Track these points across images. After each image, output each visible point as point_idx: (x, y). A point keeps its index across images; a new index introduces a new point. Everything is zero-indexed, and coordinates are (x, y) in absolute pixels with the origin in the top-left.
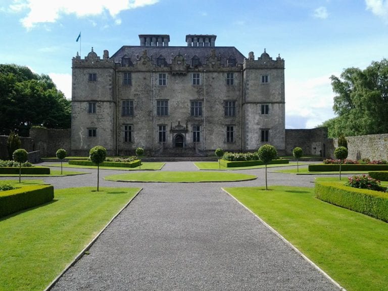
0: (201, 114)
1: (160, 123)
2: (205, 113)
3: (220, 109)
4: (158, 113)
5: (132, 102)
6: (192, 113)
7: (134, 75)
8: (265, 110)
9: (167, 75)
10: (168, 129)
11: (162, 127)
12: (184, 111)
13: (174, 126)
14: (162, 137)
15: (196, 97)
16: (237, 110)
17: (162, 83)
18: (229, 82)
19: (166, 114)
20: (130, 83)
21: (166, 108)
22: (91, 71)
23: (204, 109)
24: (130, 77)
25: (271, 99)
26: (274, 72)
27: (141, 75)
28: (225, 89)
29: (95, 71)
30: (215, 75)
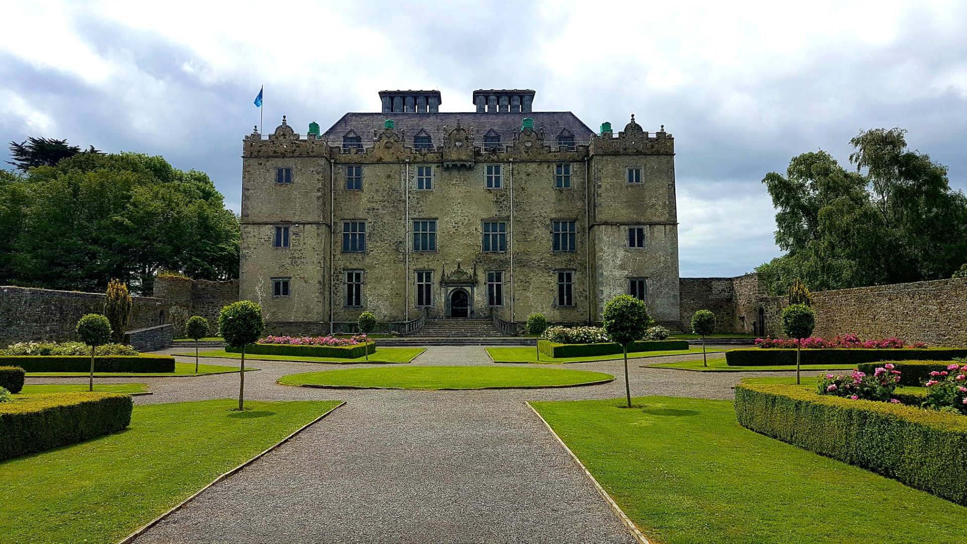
0: (503, 248)
1: (420, 266)
2: (512, 245)
3: (543, 238)
4: (416, 247)
5: (362, 225)
6: (486, 247)
7: (366, 171)
8: (636, 238)
9: (433, 168)
10: (436, 278)
11: (424, 275)
12: (471, 240)
13: (448, 272)
14: (424, 296)
15: (494, 212)
16: (578, 240)
17: (424, 184)
18: (562, 183)
19: (433, 248)
20: (359, 187)
21: (433, 236)
22: (280, 163)
23: (510, 239)
24: (359, 173)
25: (649, 216)
26: (653, 162)
27: (380, 170)
28: (552, 196)
29: (289, 163)
30: (532, 167)
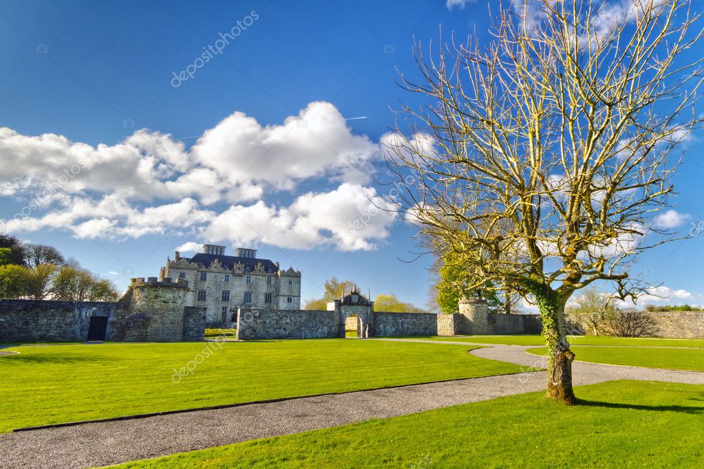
0: (250, 301)
1: (224, 305)
2: (253, 301)
3: (262, 298)
4: (223, 300)
5: (205, 292)
6: (245, 300)
7: (208, 274)
8: (289, 300)
9: (230, 275)
10: (228, 310)
11: (225, 309)
12: (240, 298)
13: (232, 308)
14: (224, 314)
15: (248, 290)
16: (272, 299)
17: (227, 280)
18: (269, 282)
19: (228, 300)
20: (205, 280)
21: (228, 297)
22: (181, 271)
23: (252, 298)
24: (205, 275)
25: (293, 294)
26: (295, 279)
27: (213, 275)
28: (265, 286)
29: (184, 271)
30: (260, 277)
